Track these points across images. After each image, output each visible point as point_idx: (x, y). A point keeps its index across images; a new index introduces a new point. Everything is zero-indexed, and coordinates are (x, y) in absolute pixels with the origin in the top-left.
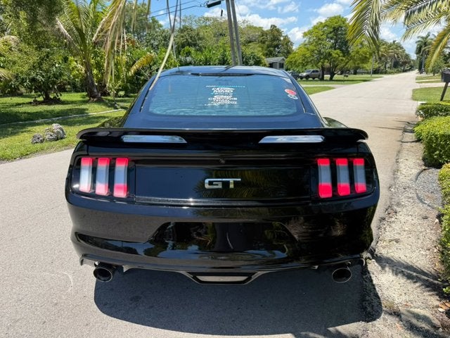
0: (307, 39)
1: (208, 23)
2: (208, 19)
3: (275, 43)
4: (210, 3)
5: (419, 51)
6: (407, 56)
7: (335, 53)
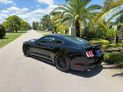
0: (6, 21)
5: (33, 25)
7: (17, 25)
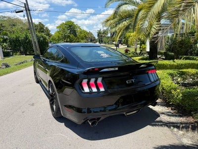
0: (58, 30)
1: (5, 19)
2: (5, 17)
3: (42, 30)
4: (17, 11)
5: (98, 35)
6: (94, 37)
7: (72, 36)
